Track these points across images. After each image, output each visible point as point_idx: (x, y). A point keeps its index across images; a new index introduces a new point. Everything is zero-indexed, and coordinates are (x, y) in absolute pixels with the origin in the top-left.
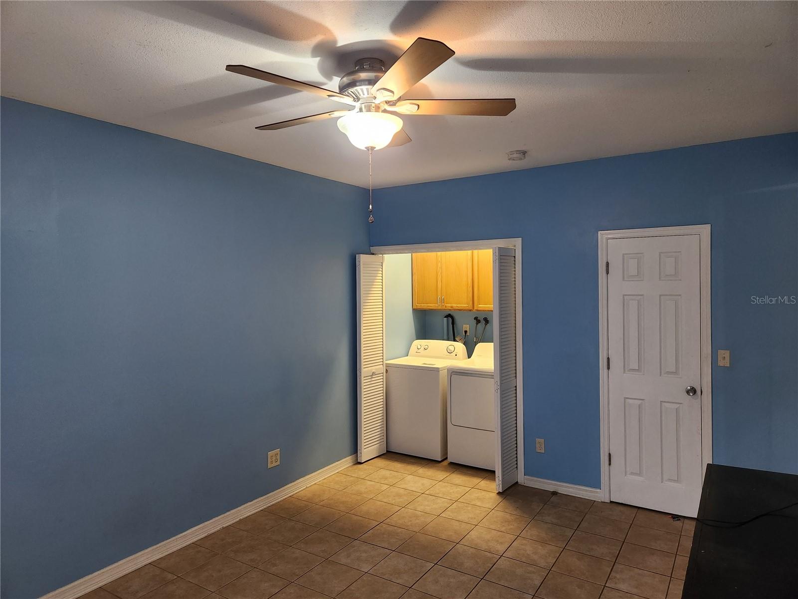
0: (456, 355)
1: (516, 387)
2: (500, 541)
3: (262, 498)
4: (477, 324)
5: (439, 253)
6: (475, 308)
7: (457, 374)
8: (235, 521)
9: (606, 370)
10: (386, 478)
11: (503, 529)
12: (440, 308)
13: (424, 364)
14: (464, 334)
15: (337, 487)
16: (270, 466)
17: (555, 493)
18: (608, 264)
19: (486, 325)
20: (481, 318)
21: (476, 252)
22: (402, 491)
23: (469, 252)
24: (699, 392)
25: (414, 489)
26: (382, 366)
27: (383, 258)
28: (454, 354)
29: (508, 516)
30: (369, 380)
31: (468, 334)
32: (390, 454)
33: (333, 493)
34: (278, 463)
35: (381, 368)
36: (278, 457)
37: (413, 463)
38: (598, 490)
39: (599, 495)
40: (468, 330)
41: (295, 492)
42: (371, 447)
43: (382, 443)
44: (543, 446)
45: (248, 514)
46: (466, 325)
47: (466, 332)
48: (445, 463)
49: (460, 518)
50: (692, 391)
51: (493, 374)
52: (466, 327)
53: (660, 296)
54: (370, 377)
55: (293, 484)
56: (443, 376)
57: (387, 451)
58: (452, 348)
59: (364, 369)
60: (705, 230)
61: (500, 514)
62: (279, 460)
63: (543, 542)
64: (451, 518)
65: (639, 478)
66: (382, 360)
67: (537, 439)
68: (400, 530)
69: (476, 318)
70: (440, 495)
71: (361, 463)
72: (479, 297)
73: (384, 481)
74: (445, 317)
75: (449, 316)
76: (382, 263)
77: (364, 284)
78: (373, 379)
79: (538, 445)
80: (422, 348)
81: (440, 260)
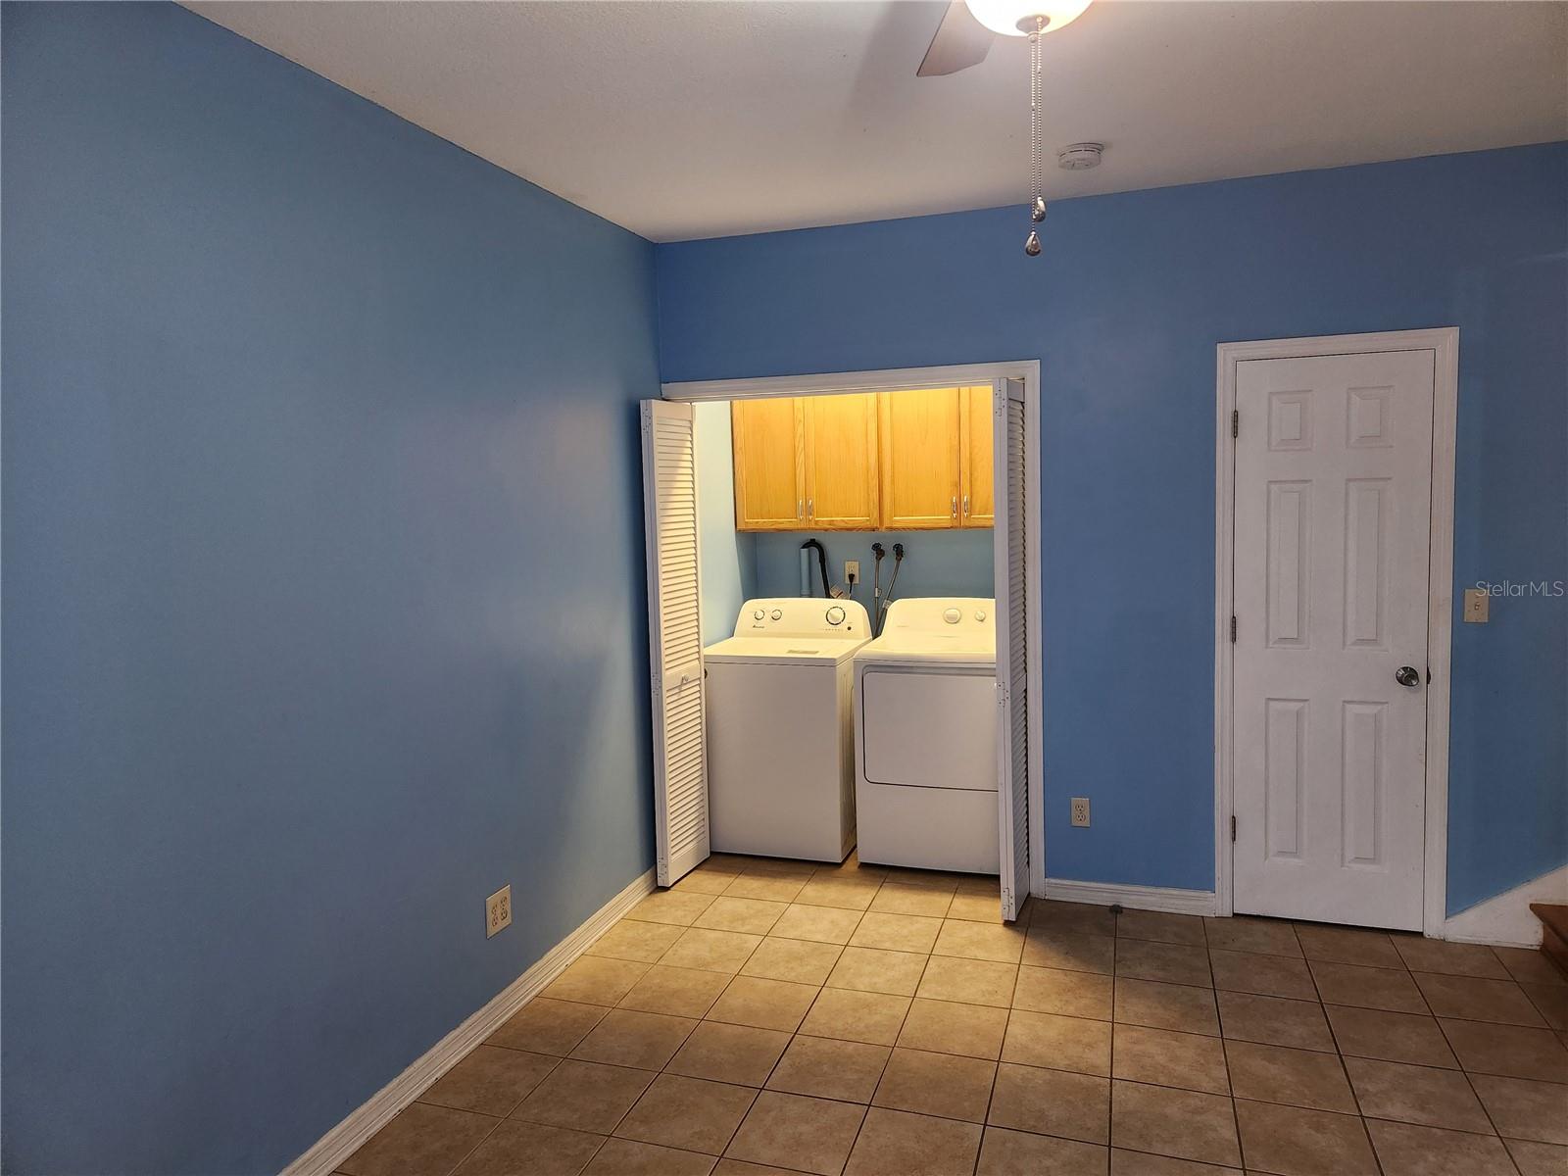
0: (849, 628)
1: (1026, 690)
2: (1085, 1040)
3: (480, 1013)
4: (878, 559)
5: (798, 400)
6: (887, 523)
7: (878, 669)
8: (425, 1086)
9: (1228, 643)
10: (743, 919)
11: (1071, 1010)
12: (802, 526)
13: (790, 651)
14: (848, 581)
15: (640, 955)
16: (492, 930)
17: (1117, 910)
18: (1236, 414)
19: (899, 560)
20: (889, 548)
21: (886, 396)
22: (797, 946)
23: (872, 396)
24: (1423, 677)
25: (819, 937)
26: (697, 662)
27: (692, 410)
28: (844, 626)
29: (1060, 976)
30: (676, 697)
31: (856, 581)
32: (719, 859)
33: (637, 972)
34: (508, 921)
35: (693, 668)
36: (508, 907)
37: (782, 875)
38: (1210, 894)
39: (1212, 904)
40: (856, 573)
41: (545, 983)
42: (684, 849)
43: (702, 836)
44: (1087, 813)
45: (454, 1062)
46: (850, 563)
47: (852, 577)
48: (851, 866)
49: (962, 996)
50: (1408, 677)
51: (994, 666)
52: (852, 567)
53: (1349, 480)
54: (677, 690)
55: (540, 963)
56: (845, 676)
57: (712, 853)
58: (838, 614)
59: (668, 673)
60: (1446, 342)
61: (1040, 973)
62: (509, 915)
63: (1173, 1030)
64: (944, 998)
65: (1296, 860)
66: (696, 649)
67: (1073, 799)
68: (851, 1047)
69: (877, 548)
70: (887, 945)
71: (666, 889)
72: (894, 501)
73: (743, 925)
74: (804, 547)
75: (812, 543)
76: (691, 422)
77: (661, 470)
78: (683, 694)
79: (1074, 813)
80: (768, 617)
81: (800, 417)
